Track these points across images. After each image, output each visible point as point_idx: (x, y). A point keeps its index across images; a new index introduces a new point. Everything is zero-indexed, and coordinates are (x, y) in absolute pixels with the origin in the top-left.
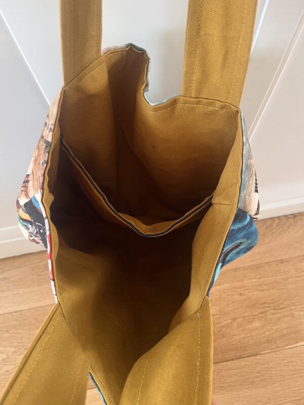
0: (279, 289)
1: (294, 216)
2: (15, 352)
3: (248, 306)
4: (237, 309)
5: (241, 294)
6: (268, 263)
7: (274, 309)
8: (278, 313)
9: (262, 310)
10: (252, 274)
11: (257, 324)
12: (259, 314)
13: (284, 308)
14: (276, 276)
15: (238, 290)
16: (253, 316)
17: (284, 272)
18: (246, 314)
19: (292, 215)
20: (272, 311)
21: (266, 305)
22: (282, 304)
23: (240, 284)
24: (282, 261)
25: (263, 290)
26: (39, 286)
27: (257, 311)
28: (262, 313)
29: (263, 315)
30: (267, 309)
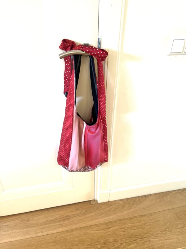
0: (142, 229)
3: (128, 237)
4: (123, 238)
5: (124, 231)
6: (135, 216)
7: (141, 238)
8: (142, 240)
9: (135, 239)
10: (129, 222)
11: (133, 246)
12: (134, 241)
13: (145, 238)
14: (140, 223)
15: (123, 229)
16: (131, 242)
17: (143, 221)
18: (127, 241)
19: (144, 196)
21: (136, 237)
22: (144, 236)
23: (123, 226)
25: (134, 229)
27: (132, 240)
29: (135, 241)
30: (137, 238)
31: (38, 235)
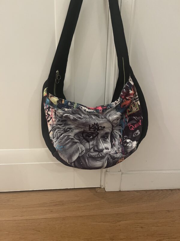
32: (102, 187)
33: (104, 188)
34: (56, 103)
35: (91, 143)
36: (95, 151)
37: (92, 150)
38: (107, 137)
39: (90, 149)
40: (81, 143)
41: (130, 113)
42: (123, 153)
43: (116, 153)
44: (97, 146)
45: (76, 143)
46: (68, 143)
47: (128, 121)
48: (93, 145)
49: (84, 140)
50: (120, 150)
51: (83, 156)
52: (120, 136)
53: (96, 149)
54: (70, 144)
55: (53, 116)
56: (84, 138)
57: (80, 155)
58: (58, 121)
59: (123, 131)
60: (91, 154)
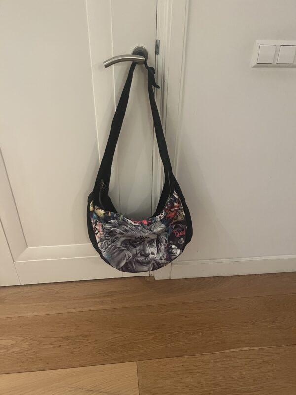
0: (213, 316)
1: (224, 277)
2: (23, 340)
3: (190, 325)
4: (183, 325)
5: (186, 317)
6: (205, 301)
7: (209, 328)
8: (211, 330)
10: (195, 307)
11: (196, 336)
12: (198, 330)
13: (215, 328)
14: (211, 309)
15: (185, 315)
16: (194, 331)
17: (215, 307)
18: (190, 329)
20: (208, 329)
21: (203, 325)
22: (214, 325)
23: (186, 311)
24: (215, 301)
25: (201, 316)
26: (50, 302)
27: (196, 328)
28: (201, 329)
29: (201, 331)
30: (203, 327)
31: (69, 310)
32: (152, 276)
33: (154, 277)
34: (102, 216)
35: (138, 248)
36: (142, 255)
37: (139, 255)
38: (154, 242)
39: (137, 254)
40: (128, 250)
41: (176, 221)
42: (167, 259)
43: (162, 259)
44: (144, 250)
45: (123, 250)
46: (116, 252)
47: (173, 227)
48: (139, 250)
49: (131, 246)
50: (165, 256)
51: (130, 262)
52: (166, 241)
53: (143, 253)
54: (117, 253)
55: (101, 230)
56: (131, 244)
57: (128, 261)
58: (105, 234)
59: (169, 236)
60: (138, 258)
